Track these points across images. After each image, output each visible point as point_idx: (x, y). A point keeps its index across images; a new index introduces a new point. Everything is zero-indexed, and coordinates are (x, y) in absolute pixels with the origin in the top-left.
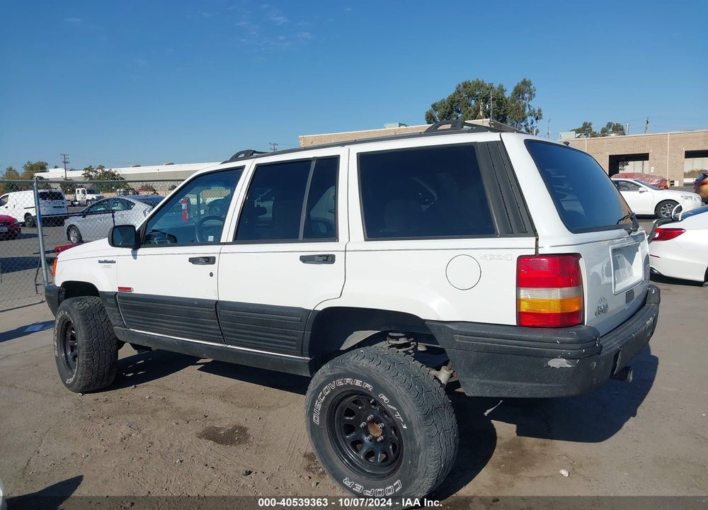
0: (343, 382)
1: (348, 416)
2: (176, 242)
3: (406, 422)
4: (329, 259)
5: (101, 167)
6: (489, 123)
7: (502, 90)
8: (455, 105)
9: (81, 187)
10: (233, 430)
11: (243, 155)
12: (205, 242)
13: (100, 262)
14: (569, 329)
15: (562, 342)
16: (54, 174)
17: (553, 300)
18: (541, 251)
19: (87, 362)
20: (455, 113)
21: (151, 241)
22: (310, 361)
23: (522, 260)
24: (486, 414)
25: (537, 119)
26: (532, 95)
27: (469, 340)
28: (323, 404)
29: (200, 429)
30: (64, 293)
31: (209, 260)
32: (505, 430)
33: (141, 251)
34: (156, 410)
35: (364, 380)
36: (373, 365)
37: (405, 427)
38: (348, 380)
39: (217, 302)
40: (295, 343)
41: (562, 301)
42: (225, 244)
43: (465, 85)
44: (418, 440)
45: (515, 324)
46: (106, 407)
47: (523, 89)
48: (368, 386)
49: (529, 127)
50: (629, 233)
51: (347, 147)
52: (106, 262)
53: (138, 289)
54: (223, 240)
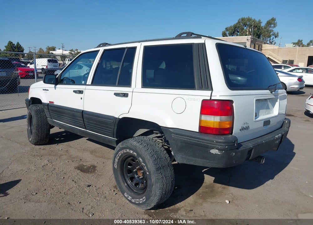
0: (126, 151)
1: (129, 166)
2: (74, 83)
3: (148, 171)
4: (125, 95)
5: (77, 50)
6: (251, 38)
7: (260, 22)
8: (236, 29)
9: (69, 58)
10: (90, 167)
11: (102, 45)
12: (80, 84)
13: (43, 90)
14: (221, 136)
15: (217, 142)
16: (58, 52)
17: (216, 122)
18: (213, 98)
19: (36, 132)
20: (236, 32)
21: (63, 82)
22: (117, 140)
23: (204, 101)
24: (203, 171)
25: (276, 37)
26: (275, 25)
27: (178, 137)
28: (119, 159)
29: (77, 165)
30: (31, 102)
31: (81, 92)
32: (209, 179)
33: (58, 86)
34: (62, 155)
35: (134, 151)
36: (138, 145)
37: (148, 173)
38: (128, 150)
39: (83, 111)
40: (111, 132)
41: (220, 123)
42: (88, 85)
43: (243, 19)
44: (153, 180)
45: (198, 131)
46: (42, 152)
47: (272, 22)
48: (135, 153)
49: (271, 41)
50: (271, 93)
51: (141, 43)
52: (45, 90)
53: (56, 103)
54: (87, 84)
